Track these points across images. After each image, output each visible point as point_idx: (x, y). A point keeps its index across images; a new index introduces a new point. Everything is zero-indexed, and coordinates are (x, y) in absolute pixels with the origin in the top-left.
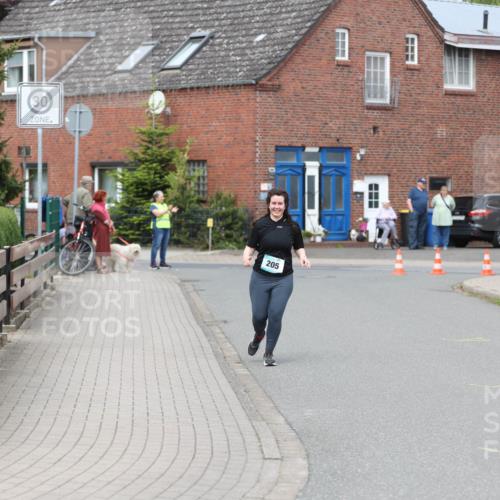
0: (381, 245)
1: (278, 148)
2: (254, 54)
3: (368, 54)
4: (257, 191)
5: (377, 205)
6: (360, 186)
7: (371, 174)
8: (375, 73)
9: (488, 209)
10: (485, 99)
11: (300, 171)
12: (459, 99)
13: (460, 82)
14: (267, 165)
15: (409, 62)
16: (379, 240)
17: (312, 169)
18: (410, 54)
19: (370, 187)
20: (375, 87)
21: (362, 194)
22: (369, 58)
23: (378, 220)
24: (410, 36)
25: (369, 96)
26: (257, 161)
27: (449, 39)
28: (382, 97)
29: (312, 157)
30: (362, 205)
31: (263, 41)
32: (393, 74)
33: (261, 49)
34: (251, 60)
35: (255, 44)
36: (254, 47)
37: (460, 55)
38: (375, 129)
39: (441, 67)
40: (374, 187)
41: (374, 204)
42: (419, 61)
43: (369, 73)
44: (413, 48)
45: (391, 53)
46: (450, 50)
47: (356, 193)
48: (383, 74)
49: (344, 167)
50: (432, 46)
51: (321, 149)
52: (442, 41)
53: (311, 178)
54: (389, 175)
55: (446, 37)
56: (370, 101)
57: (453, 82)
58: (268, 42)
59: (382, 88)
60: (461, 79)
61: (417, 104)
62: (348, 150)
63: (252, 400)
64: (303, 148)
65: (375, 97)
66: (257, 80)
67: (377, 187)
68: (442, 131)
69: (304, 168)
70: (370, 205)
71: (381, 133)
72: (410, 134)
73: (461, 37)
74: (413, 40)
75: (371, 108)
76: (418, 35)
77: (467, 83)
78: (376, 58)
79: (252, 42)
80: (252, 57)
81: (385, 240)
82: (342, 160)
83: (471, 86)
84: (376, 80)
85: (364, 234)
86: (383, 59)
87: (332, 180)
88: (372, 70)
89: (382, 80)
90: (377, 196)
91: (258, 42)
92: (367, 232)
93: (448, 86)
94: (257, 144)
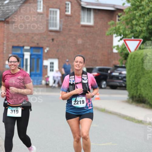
0: (54, 87)
1: (13, 47)
2: (4, 8)
3: (51, 9)
4: (4, 64)
5: (53, 71)
6: (46, 63)
7: (51, 58)
8: (53, 17)
9: (98, 73)
10: (97, 29)
11: (22, 56)
12: (87, 29)
13: (88, 21)
14: (9, 53)
15: (67, 13)
16: (54, 85)
17: (27, 55)
18: (67, 9)
19: (51, 63)
20: (53, 23)
21: (47, 66)
22: (51, 11)
23: (54, 77)
24: (67, 2)
25: (51, 26)
26: (5, 52)
27: (83, 4)
28: (56, 26)
29: (27, 51)
30: (47, 71)
31: (8, 3)
32: (60, 18)
33: (7, 7)
34: (2, 11)
35: (4, 4)
36: (4, 6)
37: (88, 11)
38: (53, 40)
39: (79, 15)
40: (52, 63)
41: (52, 70)
42: (71, 13)
43: (51, 17)
44: (68, 7)
45: (60, 9)
46: (83, 8)
47: (45, 66)
48: (56, 18)
49: (40, 55)
50: (76, 7)
51: (31, 47)
52: (80, 5)
53: (27, 60)
54: (58, 58)
55: (82, 3)
56: (51, 28)
57: (84, 21)
58: (10, 4)
59: (56, 23)
60: (88, 20)
61: (70, 30)
62: (41, 48)
63: (2, 149)
64: (23, 47)
65: (53, 26)
66: (5, 19)
67: (53, 63)
68: (80, 41)
69: (23, 55)
70: (51, 70)
71: (55, 42)
72: (67, 42)
73: (88, 3)
74: (68, 4)
75: (51, 31)
76: (71, 2)
77: (90, 22)
78: (53, 11)
79: (3, 4)
80: (3, 9)
81: (56, 85)
82: (39, 52)
83: (91, 23)
84: (53, 20)
85: (48, 83)
86: (56, 12)
87: (35, 60)
88: (52, 16)
89: (56, 20)
90: (53, 67)
91: (6, 4)
92: (49, 82)
93: (82, 23)
94: (5, 45)
